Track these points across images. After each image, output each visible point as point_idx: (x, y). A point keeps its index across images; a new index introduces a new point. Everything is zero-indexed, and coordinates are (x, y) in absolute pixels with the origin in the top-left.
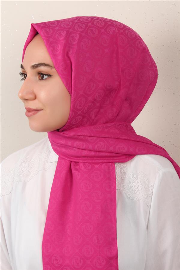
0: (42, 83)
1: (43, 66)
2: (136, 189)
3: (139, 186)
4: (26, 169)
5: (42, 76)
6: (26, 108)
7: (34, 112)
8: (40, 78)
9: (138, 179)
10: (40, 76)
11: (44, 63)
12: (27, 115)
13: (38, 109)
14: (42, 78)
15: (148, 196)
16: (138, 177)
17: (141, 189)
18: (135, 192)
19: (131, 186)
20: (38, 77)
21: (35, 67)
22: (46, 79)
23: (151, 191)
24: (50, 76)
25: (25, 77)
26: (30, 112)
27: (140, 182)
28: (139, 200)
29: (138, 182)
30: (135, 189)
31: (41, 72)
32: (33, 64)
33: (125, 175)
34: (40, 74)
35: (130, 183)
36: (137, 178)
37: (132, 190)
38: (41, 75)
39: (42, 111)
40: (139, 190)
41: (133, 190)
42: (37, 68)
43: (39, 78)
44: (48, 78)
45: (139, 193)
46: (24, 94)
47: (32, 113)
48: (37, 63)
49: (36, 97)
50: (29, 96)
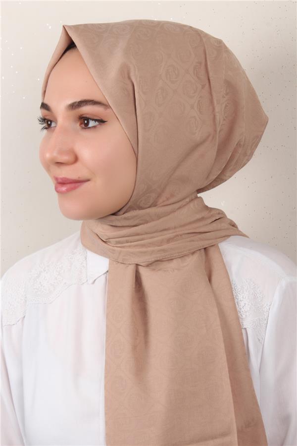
0: (86, 134)
1: (90, 104)
2: (240, 309)
3: (246, 305)
5: (86, 122)
6: (56, 179)
7: (73, 185)
8: (83, 126)
9: (245, 292)
10: (82, 122)
11: (92, 99)
12: (57, 192)
13: (80, 179)
14: (87, 124)
15: (261, 322)
17: (249, 309)
20: (78, 125)
21: (74, 106)
22: (94, 127)
23: (265, 313)
24: (102, 122)
25: (49, 126)
26: (65, 185)
27: (247, 297)
28: (245, 328)
29: (244, 297)
31: (84, 116)
32: (70, 102)
34: (83, 119)
36: (243, 291)
38: (84, 121)
39: (89, 182)
40: (245, 312)
42: (78, 108)
43: (80, 125)
44: (98, 125)
45: (246, 316)
46: (55, 154)
47: (69, 186)
48: (79, 100)
49: (76, 159)
50: (64, 158)
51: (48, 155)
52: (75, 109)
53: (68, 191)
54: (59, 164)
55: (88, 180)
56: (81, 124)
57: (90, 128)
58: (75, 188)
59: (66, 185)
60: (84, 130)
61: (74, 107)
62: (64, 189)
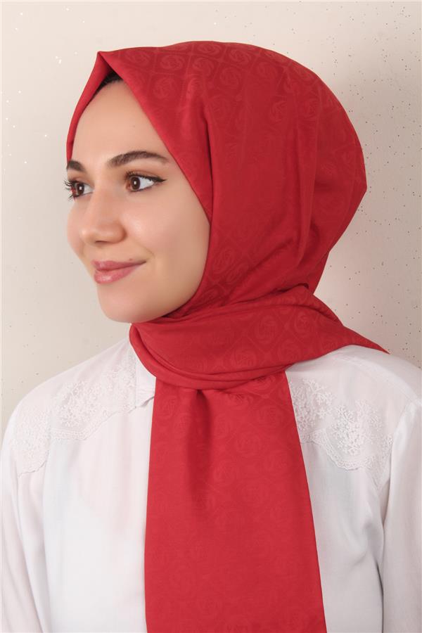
0: (137, 198)
1: (141, 158)
2: (352, 443)
3: (360, 437)
4: (81, 411)
5: (135, 183)
7: (120, 271)
8: (131, 188)
9: (358, 420)
10: (130, 182)
11: (143, 150)
12: (99, 282)
13: (132, 262)
14: (137, 185)
16: (357, 414)
18: (350, 450)
19: (341, 437)
20: (124, 187)
21: (119, 161)
22: (148, 188)
24: (158, 180)
25: (81, 192)
27: (361, 427)
28: (357, 469)
29: (357, 426)
30: (350, 445)
32: (112, 155)
33: (326, 410)
34: (131, 178)
35: (338, 429)
36: (356, 419)
37: (343, 446)
38: (132, 180)
39: (144, 265)
40: (359, 447)
41: (346, 446)
42: (124, 163)
43: (127, 187)
44: (154, 185)
45: (359, 452)
46: (94, 230)
47: (114, 272)
48: (125, 152)
49: (124, 235)
50: (107, 235)
51: (84, 233)
52: (119, 165)
53: (114, 279)
54: (100, 243)
55: (144, 262)
56: (129, 185)
57: (142, 190)
58: (124, 275)
59: (110, 272)
60: (134, 193)
61: (118, 163)
62: (108, 278)
